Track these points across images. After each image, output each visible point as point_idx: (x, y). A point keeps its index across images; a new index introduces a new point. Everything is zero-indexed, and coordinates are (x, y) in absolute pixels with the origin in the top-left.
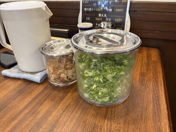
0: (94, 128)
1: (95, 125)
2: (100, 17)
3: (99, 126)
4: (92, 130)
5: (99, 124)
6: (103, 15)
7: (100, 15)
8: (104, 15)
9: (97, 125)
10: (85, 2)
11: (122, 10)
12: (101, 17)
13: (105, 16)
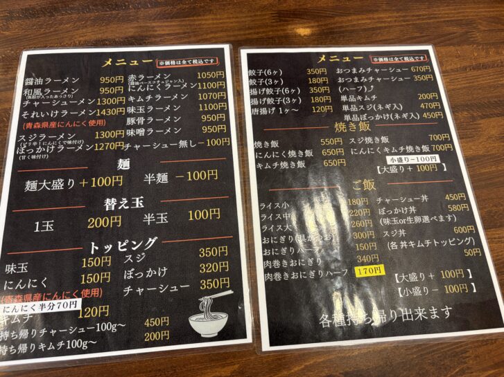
0: (454, 356)
1: (462, 353)
2: (110, 213)
3: (465, 363)
4: (449, 353)
5: (471, 362)
6: (125, 201)
7: (110, 203)
8: (130, 203)
9: (468, 357)
10: (33, 157)
11: (215, 173)
12: (116, 212)
13: (138, 203)
